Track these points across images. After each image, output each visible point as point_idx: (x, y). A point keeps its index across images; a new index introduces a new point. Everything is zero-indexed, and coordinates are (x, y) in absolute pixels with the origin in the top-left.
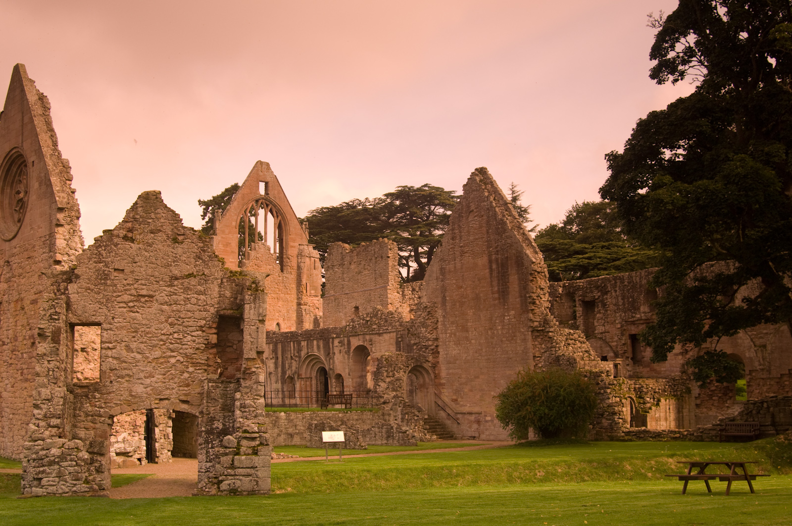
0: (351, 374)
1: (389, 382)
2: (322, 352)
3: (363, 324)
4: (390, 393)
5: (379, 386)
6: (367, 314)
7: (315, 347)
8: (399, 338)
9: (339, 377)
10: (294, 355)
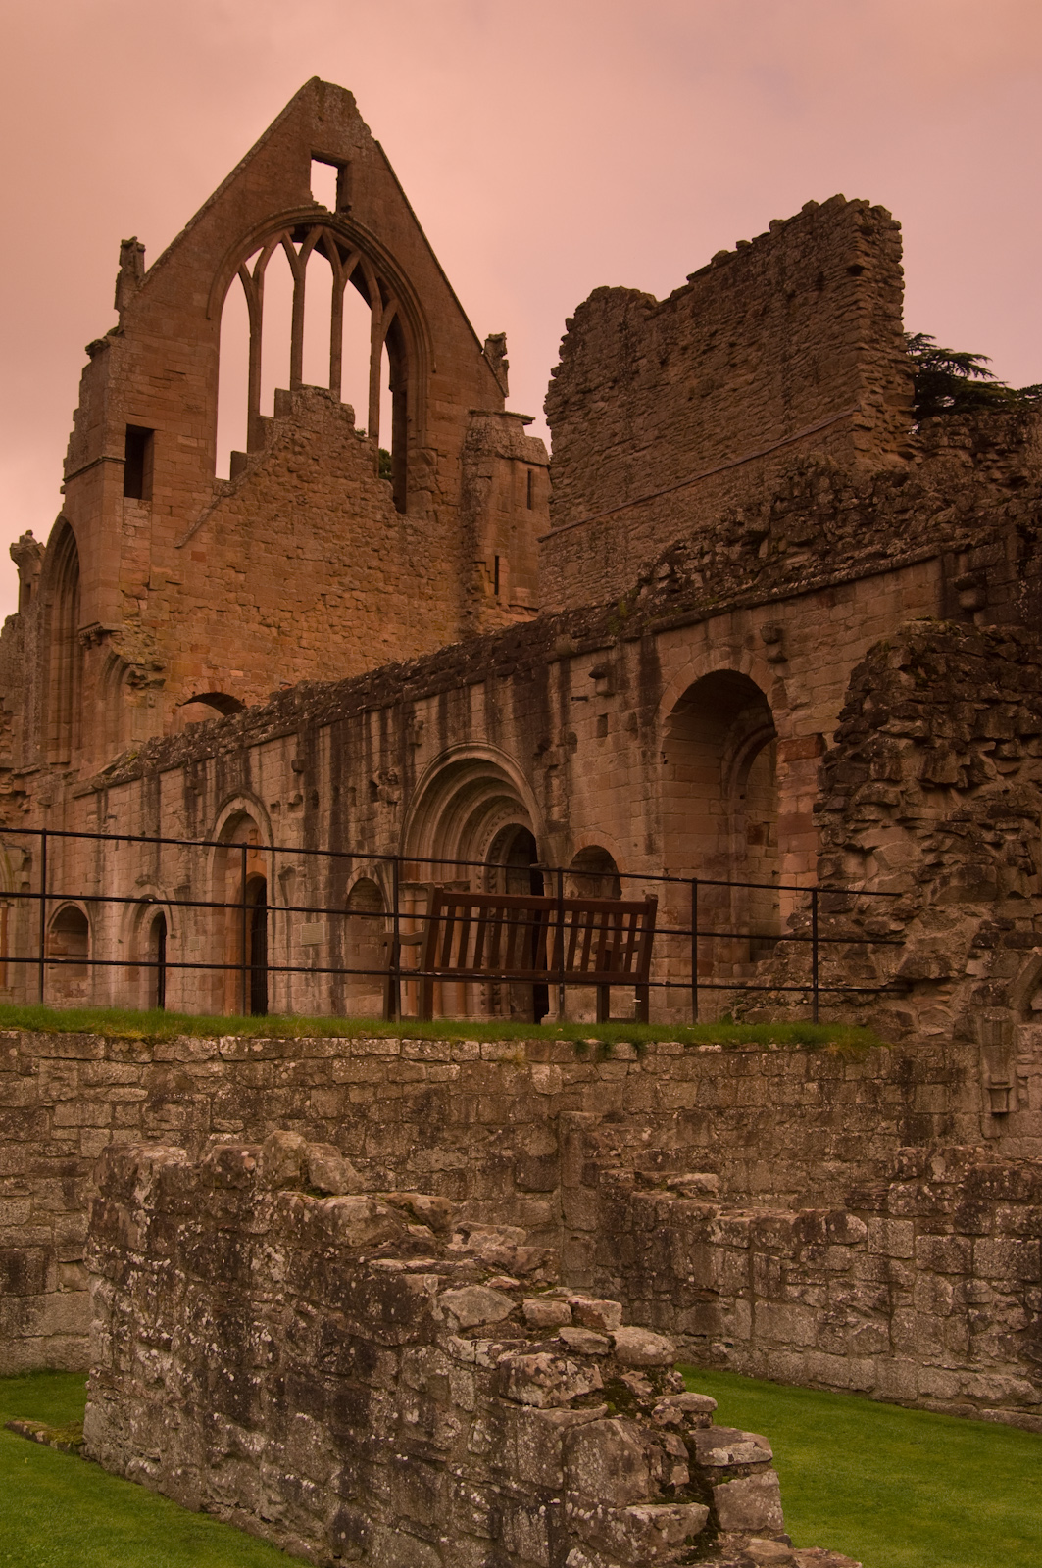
0: (660, 843)
1: (943, 828)
2: (511, 743)
3: (728, 562)
4: (953, 912)
5: (864, 853)
6: (753, 510)
7: (478, 719)
8: (964, 586)
9: (598, 864)
10: (384, 774)
